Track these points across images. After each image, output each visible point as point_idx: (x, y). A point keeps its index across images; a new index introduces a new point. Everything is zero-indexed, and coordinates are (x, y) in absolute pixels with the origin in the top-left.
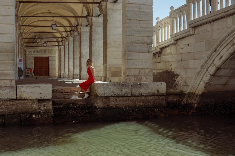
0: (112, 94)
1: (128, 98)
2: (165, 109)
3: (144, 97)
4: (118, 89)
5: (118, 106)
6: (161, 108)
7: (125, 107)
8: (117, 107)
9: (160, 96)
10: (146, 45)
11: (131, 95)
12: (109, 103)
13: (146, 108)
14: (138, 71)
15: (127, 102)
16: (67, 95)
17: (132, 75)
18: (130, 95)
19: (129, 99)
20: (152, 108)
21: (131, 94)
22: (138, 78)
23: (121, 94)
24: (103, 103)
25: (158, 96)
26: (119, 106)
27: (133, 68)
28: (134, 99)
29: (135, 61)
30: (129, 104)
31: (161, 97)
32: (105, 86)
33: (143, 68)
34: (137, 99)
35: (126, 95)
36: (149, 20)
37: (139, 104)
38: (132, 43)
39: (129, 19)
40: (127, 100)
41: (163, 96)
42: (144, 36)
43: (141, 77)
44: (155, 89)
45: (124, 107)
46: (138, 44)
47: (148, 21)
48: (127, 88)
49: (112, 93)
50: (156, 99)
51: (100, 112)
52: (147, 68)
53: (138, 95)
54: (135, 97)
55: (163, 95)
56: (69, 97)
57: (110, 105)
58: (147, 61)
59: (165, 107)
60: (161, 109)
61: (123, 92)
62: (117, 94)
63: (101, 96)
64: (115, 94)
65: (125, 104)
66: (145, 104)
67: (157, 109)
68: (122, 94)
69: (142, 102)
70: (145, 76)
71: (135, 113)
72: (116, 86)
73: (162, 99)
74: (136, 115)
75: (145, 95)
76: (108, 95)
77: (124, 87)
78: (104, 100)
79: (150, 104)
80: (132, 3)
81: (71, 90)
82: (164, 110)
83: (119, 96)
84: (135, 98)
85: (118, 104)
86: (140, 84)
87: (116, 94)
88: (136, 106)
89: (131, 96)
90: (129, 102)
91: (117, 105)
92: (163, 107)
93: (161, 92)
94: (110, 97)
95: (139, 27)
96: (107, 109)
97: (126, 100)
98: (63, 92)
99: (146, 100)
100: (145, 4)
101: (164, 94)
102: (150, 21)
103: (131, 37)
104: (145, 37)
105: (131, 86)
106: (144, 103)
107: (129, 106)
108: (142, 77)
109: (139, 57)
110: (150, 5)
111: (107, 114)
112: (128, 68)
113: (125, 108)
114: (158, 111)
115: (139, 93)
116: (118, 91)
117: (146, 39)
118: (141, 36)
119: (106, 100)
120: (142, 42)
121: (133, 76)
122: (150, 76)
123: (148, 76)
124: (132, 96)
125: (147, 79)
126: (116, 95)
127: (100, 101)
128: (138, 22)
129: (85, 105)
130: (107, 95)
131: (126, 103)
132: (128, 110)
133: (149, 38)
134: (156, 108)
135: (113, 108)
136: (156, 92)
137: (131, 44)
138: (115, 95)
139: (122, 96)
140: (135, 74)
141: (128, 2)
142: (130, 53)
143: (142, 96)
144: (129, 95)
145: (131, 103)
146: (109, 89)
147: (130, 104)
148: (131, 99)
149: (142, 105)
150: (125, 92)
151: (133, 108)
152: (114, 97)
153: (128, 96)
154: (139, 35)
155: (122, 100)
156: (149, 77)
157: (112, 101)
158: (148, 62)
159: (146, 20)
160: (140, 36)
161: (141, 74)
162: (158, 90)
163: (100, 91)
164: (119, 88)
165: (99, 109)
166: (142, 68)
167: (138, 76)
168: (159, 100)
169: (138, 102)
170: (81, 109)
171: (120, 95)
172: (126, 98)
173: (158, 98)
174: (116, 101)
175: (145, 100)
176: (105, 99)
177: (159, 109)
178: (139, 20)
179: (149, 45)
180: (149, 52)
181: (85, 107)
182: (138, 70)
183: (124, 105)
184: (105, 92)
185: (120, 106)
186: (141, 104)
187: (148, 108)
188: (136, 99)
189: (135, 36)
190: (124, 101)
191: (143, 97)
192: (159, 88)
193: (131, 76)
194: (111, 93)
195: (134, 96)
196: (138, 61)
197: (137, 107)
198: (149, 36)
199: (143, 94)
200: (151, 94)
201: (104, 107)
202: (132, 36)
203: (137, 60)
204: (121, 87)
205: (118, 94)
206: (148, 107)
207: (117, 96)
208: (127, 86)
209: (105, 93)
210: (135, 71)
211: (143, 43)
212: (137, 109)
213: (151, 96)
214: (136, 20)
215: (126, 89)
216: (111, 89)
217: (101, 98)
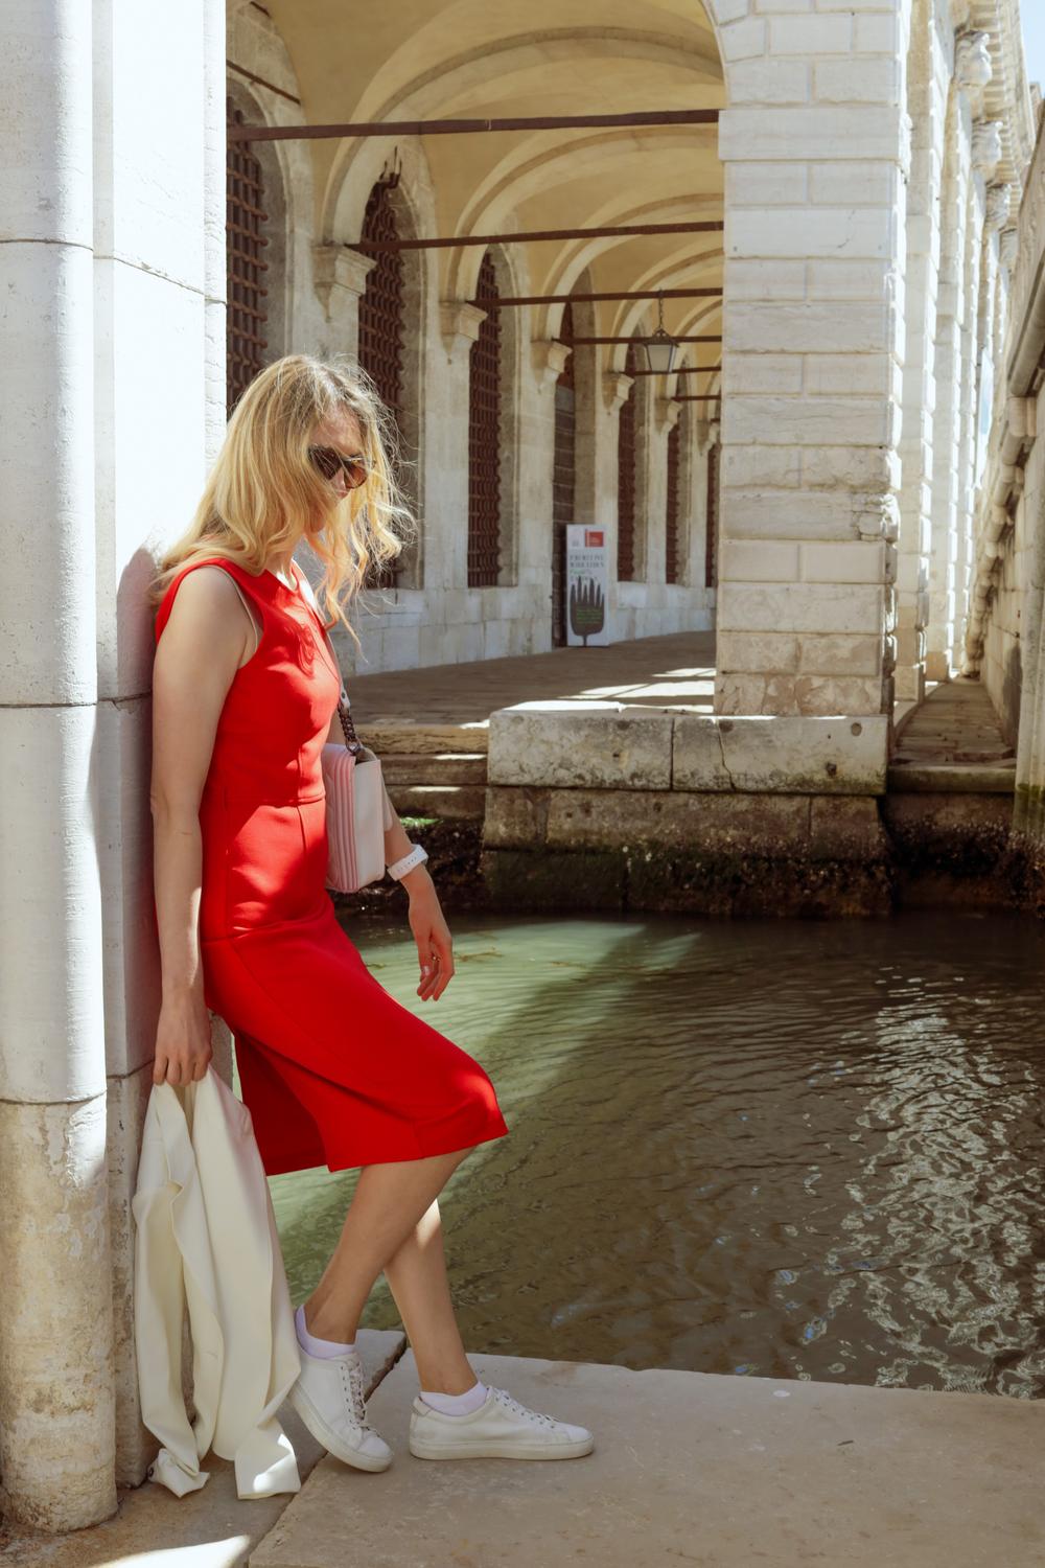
0: (562, 773)
1: (654, 801)
2: (871, 875)
3: (751, 797)
4: (597, 747)
5: (594, 838)
6: (845, 867)
7: (630, 848)
8: (589, 845)
9: (846, 800)
10: (841, 497)
11: (671, 785)
12: (547, 820)
13: (753, 858)
14: (787, 649)
15: (645, 824)
16: (398, 766)
17: (753, 667)
18: (665, 786)
19: (658, 807)
20: (790, 862)
21: (667, 778)
22: (791, 686)
23: (609, 774)
24: (513, 816)
25: (835, 795)
26: (600, 841)
27: (760, 628)
28: (686, 805)
29: (770, 588)
30: (656, 832)
31: (855, 806)
32: (521, 728)
33: (819, 628)
34: (704, 809)
35: (638, 783)
36: (861, 349)
37: (716, 834)
38: (755, 485)
39: (739, 349)
40: (646, 809)
41: (869, 800)
42: (832, 446)
43: (808, 679)
44: (815, 755)
45: (625, 849)
46: (792, 488)
47: (858, 353)
48: (646, 744)
49: (561, 766)
50: (820, 814)
51: (491, 864)
52: (842, 629)
53: (712, 785)
54: (694, 796)
55: (861, 792)
56: (405, 777)
57: (550, 834)
58: (849, 589)
59: (876, 862)
60: (844, 871)
61: (622, 766)
62: (588, 777)
63: (502, 781)
64: (575, 777)
65: (634, 833)
66: (753, 839)
67: (820, 870)
68: (618, 777)
69: (736, 828)
70: (835, 676)
71: (687, 886)
72: (583, 733)
73: (859, 813)
74: (692, 892)
75: (751, 786)
76: (537, 776)
77: (627, 737)
78: (518, 802)
79: (781, 842)
80: (756, 257)
81: (430, 739)
82: (863, 880)
83: (600, 789)
84: (694, 803)
85: (595, 827)
86: (725, 727)
87: (580, 777)
88: (697, 845)
89: (671, 790)
90: (657, 823)
91: (586, 832)
92: (859, 861)
93: (854, 776)
94: (554, 788)
95: (798, 393)
96: (532, 852)
97: (639, 809)
98: (387, 748)
99: (757, 813)
100: (838, 252)
101: (867, 785)
102: (870, 353)
103: (751, 450)
104: (832, 453)
105: (673, 732)
106: (747, 833)
107: (657, 842)
108: (817, 682)
109: (799, 570)
110: (873, 259)
111: (530, 877)
112: (728, 627)
113: (630, 854)
114: (825, 879)
115: (716, 777)
116: (594, 761)
117: (842, 463)
118: (814, 446)
119: (530, 805)
120: (818, 479)
121: (756, 673)
122: (863, 677)
123: (851, 675)
124: (678, 792)
125: (845, 692)
126: (581, 782)
127: (499, 809)
128: (796, 361)
129: (458, 825)
130: (532, 775)
131: (639, 824)
132: (645, 865)
133: (862, 452)
134: (817, 862)
135: (568, 851)
136: (821, 776)
137: (751, 494)
138: (578, 782)
139: (617, 787)
140: (768, 667)
141: (735, 254)
142: (745, 543)
143: (734, 791)
144: (661, 782)
145: (671, 830)
146: (543, 747)
147: (662, 831)
148: (671, 805)
149: (734, 845)
150: (632, 768)
151: (679, 857)
152: (573, 788)
153: (652, 786)
154: (795, 441)
155: (617, 809)
156: (859, 681)
157: (563, 813)
158: (853, 594)
159: (845, 348)
160: (806, 446)
161: (804, 667)
162: (833, 761)
163: (498, 757)
164: (603, 743)
165: (489, 847)
166: (812, 629)
167: (793, 675)
168: (841, 818)
169: (713, 826)
170: (437, 844)
171: (603, 781)
172: (643, 800)
173: (836, 808)
174: (587, 810)
175: (751, 817)
176: (527, 797)
177: (832, 871)
178: (803, 349)
179: (861, 498)
180: (863, 537)
181: (457, 835)
182: (787, 642)
183: (626, 835)
184: (525, 760)
185: (606, 841)
186: (730, 836)
187: (768, 860)
188: (699, 806)
189: (774, 445)
190: (631, 815)
191: (745, 796)
192: (838, 749)
193: (744, 672)
194: (555, 766)
195: (690, 791)
196: (788, 589)
197: (705, 851)
198: (863, 441)
199: (740, 784)
200: (789, 785)
201: (517, 842)
202: (758, 449)
203: (785, 586)
204: (611, 738)
205: (592, 773)
206: (764, 854)
207: (588, 785)
208: (647, 731)
209: (524, 766)
210: (768, 644)
211: (822, 485)
212: (698, 865)
213: (790, 795)
214: (783, 352)
215: (640, 747)
216: (557, 749)
217: (502, 792)
